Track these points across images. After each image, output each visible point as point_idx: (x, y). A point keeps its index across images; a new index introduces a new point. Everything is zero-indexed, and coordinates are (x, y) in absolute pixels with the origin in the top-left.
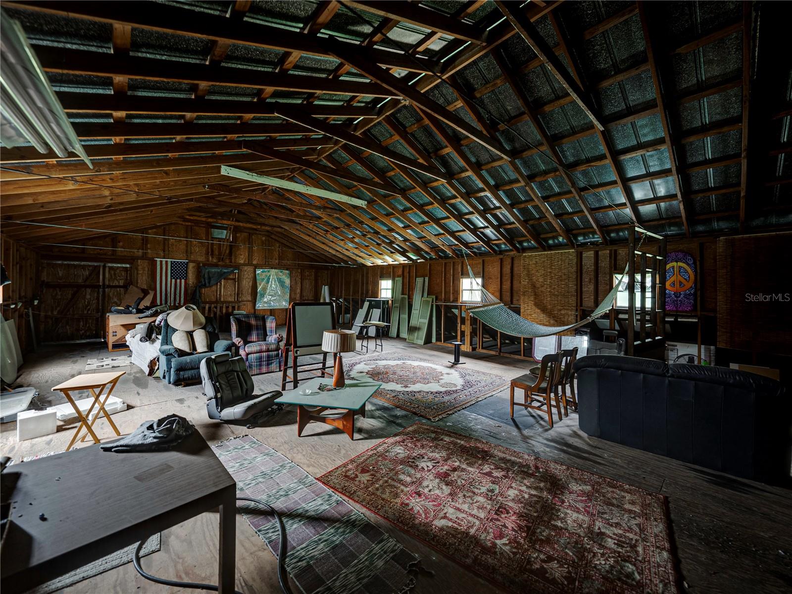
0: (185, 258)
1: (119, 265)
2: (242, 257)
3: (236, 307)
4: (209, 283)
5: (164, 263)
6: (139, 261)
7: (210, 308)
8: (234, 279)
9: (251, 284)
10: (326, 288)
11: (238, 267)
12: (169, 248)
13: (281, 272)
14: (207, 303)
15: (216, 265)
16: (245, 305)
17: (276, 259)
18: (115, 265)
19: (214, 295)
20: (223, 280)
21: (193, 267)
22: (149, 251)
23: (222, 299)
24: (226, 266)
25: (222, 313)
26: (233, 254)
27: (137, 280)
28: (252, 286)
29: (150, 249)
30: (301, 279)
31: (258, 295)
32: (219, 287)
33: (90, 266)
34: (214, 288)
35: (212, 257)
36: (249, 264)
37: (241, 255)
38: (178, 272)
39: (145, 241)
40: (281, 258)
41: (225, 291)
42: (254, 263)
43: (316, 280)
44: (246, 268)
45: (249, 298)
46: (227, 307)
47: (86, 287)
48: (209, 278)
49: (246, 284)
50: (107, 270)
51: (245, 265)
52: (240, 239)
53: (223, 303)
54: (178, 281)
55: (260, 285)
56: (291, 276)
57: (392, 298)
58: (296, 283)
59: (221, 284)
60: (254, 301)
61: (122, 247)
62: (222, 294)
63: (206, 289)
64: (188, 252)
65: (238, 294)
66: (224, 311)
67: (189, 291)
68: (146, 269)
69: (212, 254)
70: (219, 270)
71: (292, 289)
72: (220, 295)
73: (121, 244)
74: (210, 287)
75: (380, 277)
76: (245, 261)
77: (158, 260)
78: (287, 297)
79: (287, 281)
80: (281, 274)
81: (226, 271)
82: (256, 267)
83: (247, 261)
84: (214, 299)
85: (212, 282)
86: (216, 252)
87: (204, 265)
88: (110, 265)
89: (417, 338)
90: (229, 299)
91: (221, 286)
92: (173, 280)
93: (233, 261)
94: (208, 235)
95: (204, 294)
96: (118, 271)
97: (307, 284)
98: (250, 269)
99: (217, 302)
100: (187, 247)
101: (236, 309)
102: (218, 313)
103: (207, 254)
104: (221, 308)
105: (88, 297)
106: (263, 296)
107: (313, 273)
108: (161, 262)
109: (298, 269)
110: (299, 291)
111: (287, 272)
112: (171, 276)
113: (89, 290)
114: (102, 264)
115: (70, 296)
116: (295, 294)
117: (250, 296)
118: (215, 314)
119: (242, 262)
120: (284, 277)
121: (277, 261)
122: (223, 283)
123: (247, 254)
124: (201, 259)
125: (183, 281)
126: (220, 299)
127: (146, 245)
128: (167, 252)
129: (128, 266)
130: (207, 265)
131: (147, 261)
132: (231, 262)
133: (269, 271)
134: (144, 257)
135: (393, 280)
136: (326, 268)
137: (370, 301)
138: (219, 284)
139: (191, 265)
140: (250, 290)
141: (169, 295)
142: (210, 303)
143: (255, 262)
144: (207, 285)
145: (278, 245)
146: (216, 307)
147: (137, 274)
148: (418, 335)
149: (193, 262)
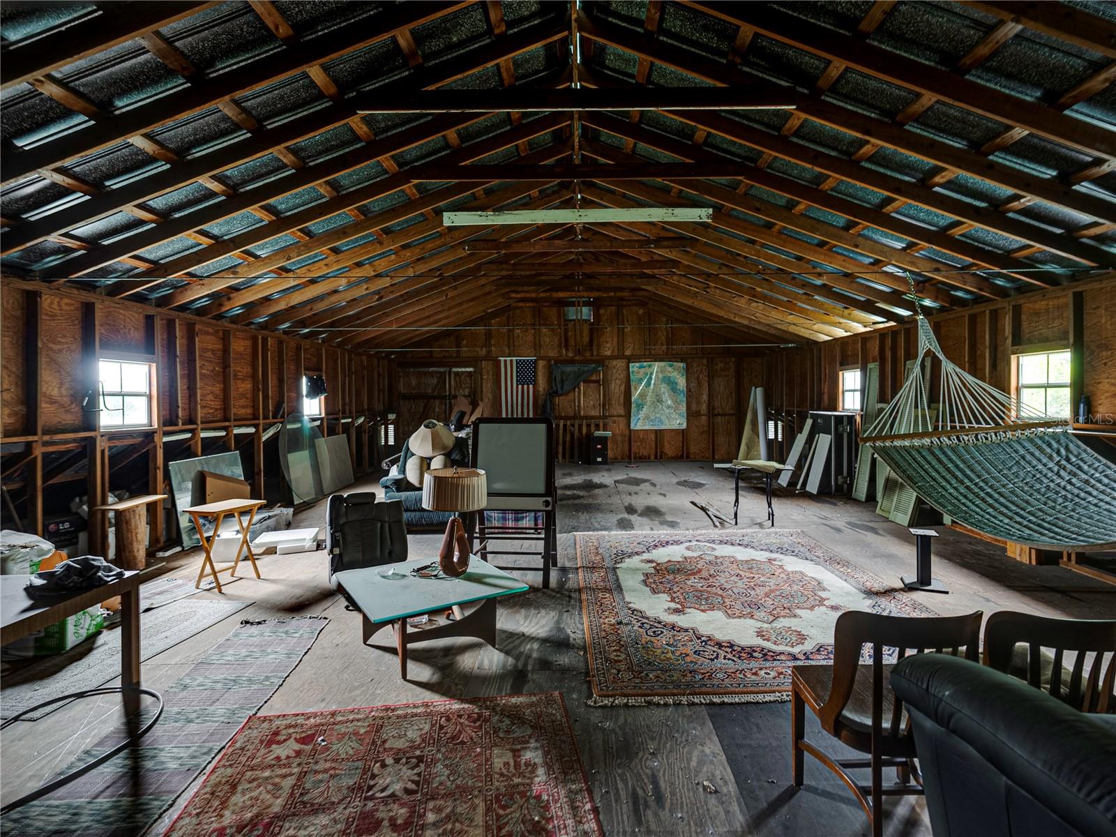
0: (533, 354)
1: (463, 370)
2: (608, 345)
3: (601, 425)
4: (562, 388)
5: (508, 363)
6: (483, 362)
7: (565, 426)
8: (598, 382)
9: (623, 388)
10: (759, 391)
11: (601, 362)
12: (514, 341)
13: (671, 366)
14: (562, 418)
15: (571, 362)
16: (614, 422)
17: (662, 344)
18: (460, 370)
19: (571, 406)
20: (582, 384)
21: (544, 366)
22: (493, 348)
23: (582, 414)
24: (586, 362)
25: (582, 435)
26: (595, 342)
27: (482, 388)
28: (625, 392)
29: (494, 345)
30: (708, 376)
31: (633, 406)
32: (576, 394)
33: (437, 372)
34: (571, 396)
35: (567, 350)
36: (620, 356)
37: (607, 342)
38: (526, 374)
39: (489, 335)
40: (670, 341)
41: (586, 401)
42: (626, 354)
43: (739, 376)
44: (614, 362)
45: (622, 412)
46: (589, 426)
47: (435, 398)
48: (562, 382)
49: (616, 387)
50: (453, 376)
51: (613, 357)
52: (605, 317)
53: (582, 418)
54: (526, 386)
55: (636, 389)
56: (688, 373)
57: (862, 410)
58: (700, 384)
59: (580, 389)
60: (628, 416)
61: (466, 346)
62: (582, 405)
63: (561, 398)
64: (537, 346)
65: (604, 405)
66: (584, 431)
67: (540, 402)
68: (491, 373)
69: (567, 346)
70: (576, 369)
71: (691, 395)
72: (579, 406)
73: (465, 342)
74: (566, 394)
75: (842, 364)
76: (613, 351)
77: (502, 359)
78: (683, 408)
79: (682, 382)
80: (670, 369)
81: (586, 369)
82: (631, 359)
83: (616, 351)
84: (572, 414)
85: (566, 387)
86: (572, 342)
87: (557, 362)
88: (455, 370)
89: (897, 509)
90: (593, 413)
91: (579, 393)
92: (520, 386)
93: (595, 353)
94: (561, 316)
95: (558, 405)
96: (463, 377)
97: (723, 386)
98: (619, 364)
99: (574, 417)
100: (535, 338)
101: (601, 428)
102: (576, 433)
103: (560, 346)
104: (580, 426)
105: (437, 410)
106: (640, 407)
107: (732, 365)
108: (505, 361)
109: (702, 358)
110: (705, 397)
111: (682, 365)
112: (517, 381)
113: (437, 402)
114: (448, 369)
115: (422, 410)
116: (698, 403)
117: (622, 407)
118: (572, 435)
119: (608, 353)
120: (675, 374)
121: (664, 347)
122: (582, 388)
123: (615, 340)
124: (553, 353)
125: (531, 386)
126: (579, 413)
127: (490, 340)
128: (512, 348)
129: (471, 369)
130: (560, 362)
131: (491, 362)
132: (592, 355)
133: (650, 366)
134: (489, 357)
135: (864, 370)
136: (757, 353)
137: (815, 417)
138: (577, 389)
139: (541, 363)
140: (622, 398)
141: (515, 407)
142: (566, 418)
143: (628, 353)
144: (560, 391)
145: (664, 319)
146: (573, 425)
147: (482, 379)
148: (899, 501)
149: (543, 358)
